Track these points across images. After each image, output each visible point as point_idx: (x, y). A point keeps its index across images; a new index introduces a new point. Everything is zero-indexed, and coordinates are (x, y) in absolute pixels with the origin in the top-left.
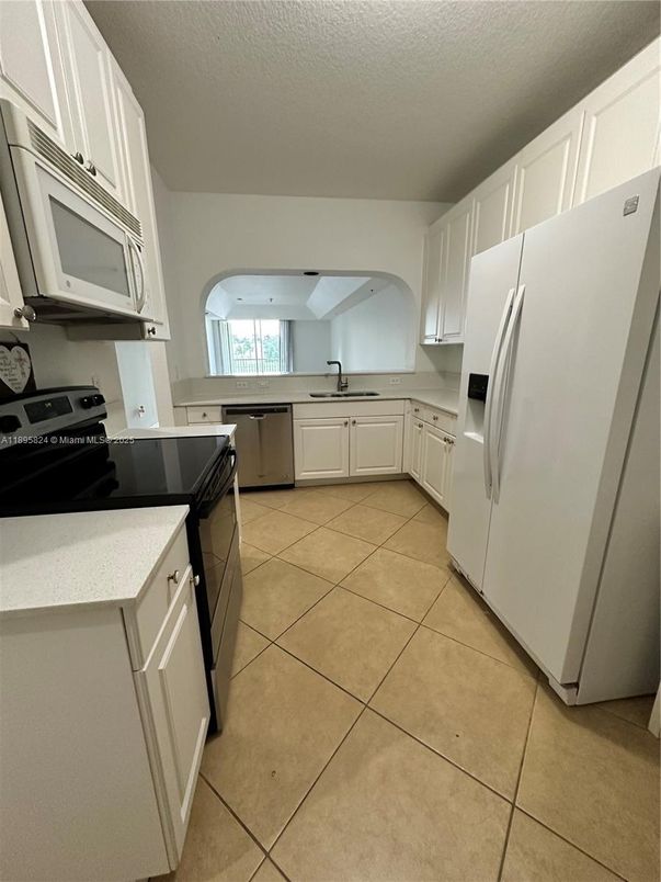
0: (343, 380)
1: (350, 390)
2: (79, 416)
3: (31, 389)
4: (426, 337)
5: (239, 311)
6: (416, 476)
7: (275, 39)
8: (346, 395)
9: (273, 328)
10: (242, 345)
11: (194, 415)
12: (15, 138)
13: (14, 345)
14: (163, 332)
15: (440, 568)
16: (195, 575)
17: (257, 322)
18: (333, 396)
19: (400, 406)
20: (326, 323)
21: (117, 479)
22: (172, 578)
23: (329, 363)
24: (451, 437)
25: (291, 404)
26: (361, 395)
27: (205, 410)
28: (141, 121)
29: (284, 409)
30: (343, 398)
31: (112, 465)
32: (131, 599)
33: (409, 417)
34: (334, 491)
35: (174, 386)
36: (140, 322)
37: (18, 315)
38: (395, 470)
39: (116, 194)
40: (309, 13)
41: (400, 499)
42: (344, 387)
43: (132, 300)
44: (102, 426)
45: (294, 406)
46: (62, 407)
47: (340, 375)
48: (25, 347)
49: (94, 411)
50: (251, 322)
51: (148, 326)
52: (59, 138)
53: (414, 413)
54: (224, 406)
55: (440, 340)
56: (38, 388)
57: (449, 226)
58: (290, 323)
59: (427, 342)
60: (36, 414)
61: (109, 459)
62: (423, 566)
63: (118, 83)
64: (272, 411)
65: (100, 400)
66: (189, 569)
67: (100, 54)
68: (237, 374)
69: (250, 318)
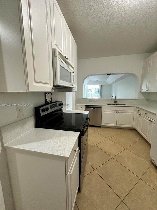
0: (116, 100)
1: (118, 103)
2: (58, 107)
3: (51, 102)
4: (142, 90)
5: (90, 83)
6: (138, 129)
7: (106, 24)
8: (117, 105)
9: (97, 87)
10: (89, 90)
11: (79, 107)
12: (56, 56)
13: (50, 93)
14: (76, 90)
15: (147, 161)
16: (79, 150)
17: (94, 85)
18: (113, 105)
19: (133, 109)
20: (111, 86)
21: (64, 121)
22: (75, 151)
23: (113, 96)
24: (152, 120)
25: (102, 106)
26: (121, 105)
27: (81, 106)
28: (76, 47)
29: (100, 107)
30: (116, 105)
31: (63, 118)
32: (68, 157)
33: (136, 112)
34: (111, 130)
35: (76, 100)
36: (72, 88)
37: (52, 89)
38: (130, 126)
39: (70, 62)
40: (116, 16)
41: (132, 135)
42: (116, 103)
43: (71, 84)
44: (62, 109)
45: (103, 106)
46: (56, 106)
47: (115, 99)
48: (51, 93)
49: (61, 106)
50: (93, 85)
51: (73, 89)
52: (62, 54)
53: (138, 111)
54: (86, 105)
55: (147, 91)
56: (52, 102)
57: (152, 59)
58: (101, 85)
59: (143, 91)
60: (52, 107)
61: (63, 117)
62: (140, 158)
63: (73, 41)
64: (97, 107)
65: (62, 104)
66: (78, 148)
67: (70, 36)
68: (88, 98)
69: (92, 85)
